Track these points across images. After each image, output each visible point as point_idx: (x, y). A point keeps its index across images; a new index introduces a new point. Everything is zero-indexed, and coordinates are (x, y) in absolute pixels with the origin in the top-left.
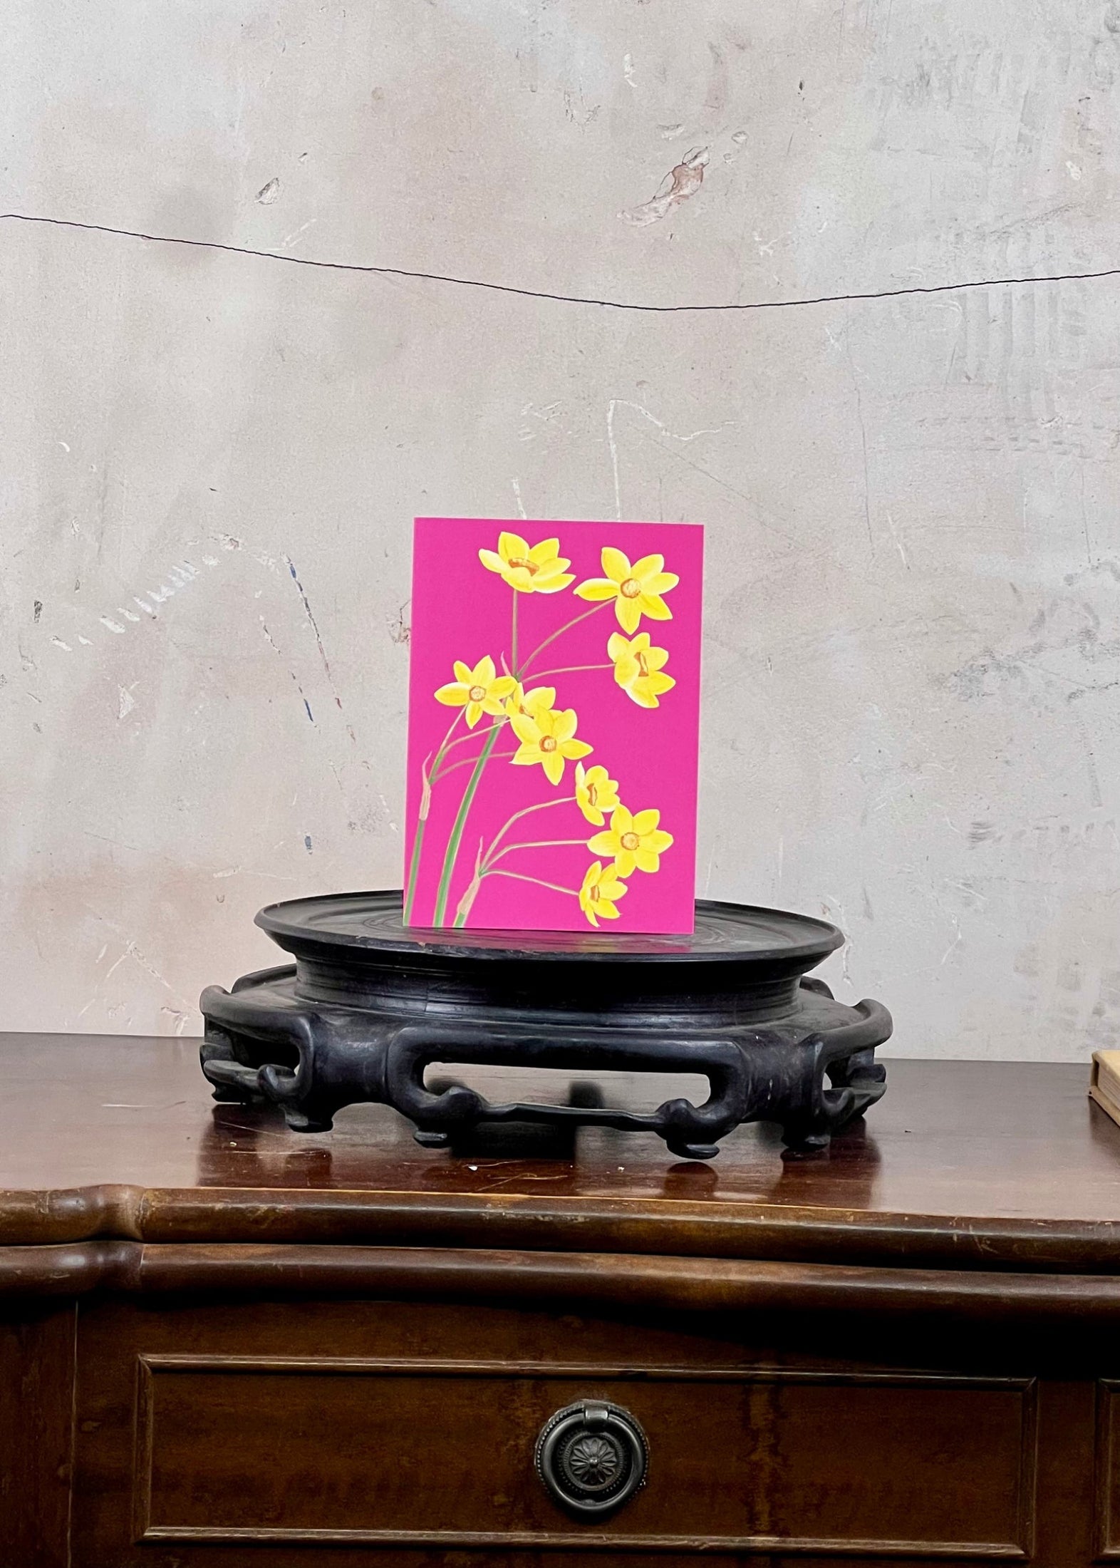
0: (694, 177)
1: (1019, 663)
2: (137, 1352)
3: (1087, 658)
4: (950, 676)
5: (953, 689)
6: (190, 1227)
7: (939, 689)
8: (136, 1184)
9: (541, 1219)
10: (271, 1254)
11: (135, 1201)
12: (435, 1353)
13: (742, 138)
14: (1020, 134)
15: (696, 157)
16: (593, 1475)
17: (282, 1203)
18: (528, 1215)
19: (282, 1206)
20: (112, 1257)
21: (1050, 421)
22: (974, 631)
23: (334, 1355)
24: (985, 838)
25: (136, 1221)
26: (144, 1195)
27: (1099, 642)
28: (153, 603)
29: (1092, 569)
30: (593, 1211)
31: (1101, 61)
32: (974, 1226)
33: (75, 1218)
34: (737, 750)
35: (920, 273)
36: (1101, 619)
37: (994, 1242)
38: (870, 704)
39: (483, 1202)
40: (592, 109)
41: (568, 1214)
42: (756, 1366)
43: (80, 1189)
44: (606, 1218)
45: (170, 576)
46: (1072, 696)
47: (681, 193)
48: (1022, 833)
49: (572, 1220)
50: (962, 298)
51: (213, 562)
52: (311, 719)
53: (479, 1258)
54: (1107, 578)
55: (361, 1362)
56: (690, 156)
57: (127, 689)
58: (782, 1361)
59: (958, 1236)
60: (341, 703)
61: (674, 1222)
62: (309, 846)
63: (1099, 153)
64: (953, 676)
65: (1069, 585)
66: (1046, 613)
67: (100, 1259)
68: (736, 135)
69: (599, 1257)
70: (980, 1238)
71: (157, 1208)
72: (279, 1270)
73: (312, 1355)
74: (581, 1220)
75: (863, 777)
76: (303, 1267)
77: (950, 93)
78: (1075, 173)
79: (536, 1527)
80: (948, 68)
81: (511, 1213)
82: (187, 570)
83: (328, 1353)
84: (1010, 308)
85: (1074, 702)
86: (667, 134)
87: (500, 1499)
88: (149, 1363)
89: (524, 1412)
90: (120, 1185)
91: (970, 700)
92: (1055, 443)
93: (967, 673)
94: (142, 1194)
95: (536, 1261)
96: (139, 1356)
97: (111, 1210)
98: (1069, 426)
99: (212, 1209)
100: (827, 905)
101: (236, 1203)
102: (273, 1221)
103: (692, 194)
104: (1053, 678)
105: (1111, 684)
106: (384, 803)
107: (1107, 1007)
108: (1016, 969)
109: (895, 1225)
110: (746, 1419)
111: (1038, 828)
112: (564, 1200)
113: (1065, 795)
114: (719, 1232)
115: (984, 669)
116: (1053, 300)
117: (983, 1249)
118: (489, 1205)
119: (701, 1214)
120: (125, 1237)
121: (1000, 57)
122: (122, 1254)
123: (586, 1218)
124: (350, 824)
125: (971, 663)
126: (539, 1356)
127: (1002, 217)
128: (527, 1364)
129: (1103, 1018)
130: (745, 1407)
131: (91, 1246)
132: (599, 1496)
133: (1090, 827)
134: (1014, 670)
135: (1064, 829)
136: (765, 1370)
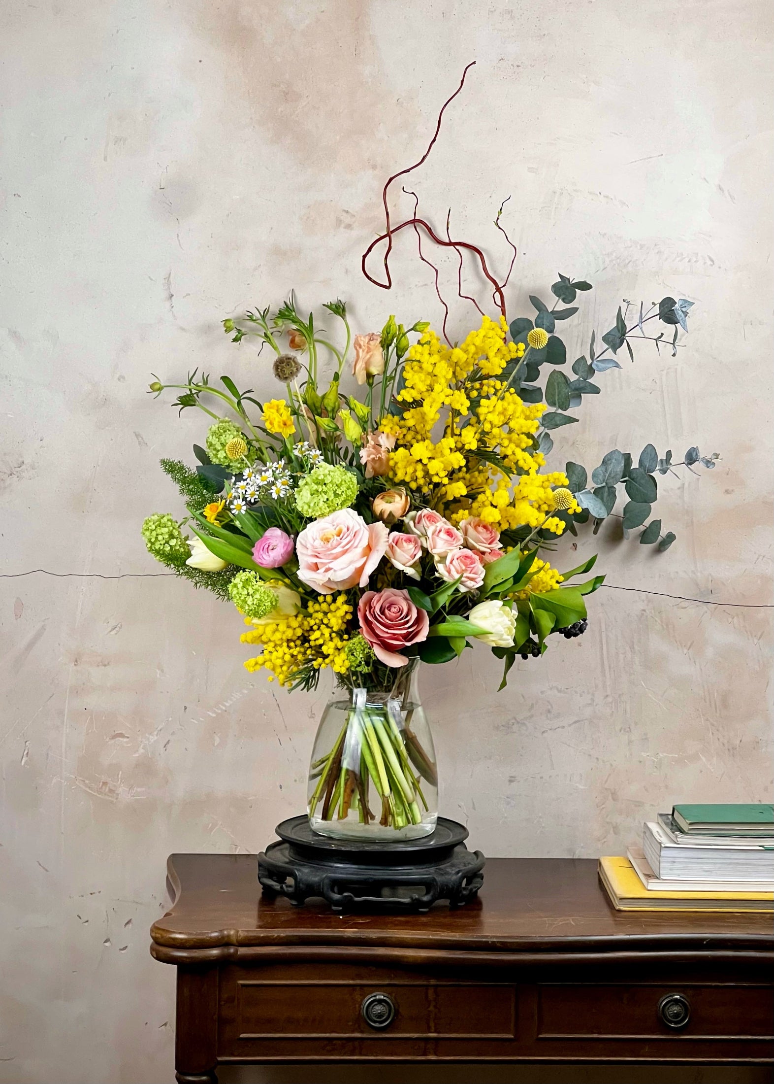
1: (525, 722)
2: (237, 980)
3: (548, 719)
4: (501, 727)
5: (502, 730)
6: (253, 942)
7: (497, 731)
9: (362, 937)
10: (278, 949)
11: (236, 934)
16: (380, 1016)
17: (282, 934)
18: (357, 936)
20: (229, 951)
22: (509, 710)
24: (514, 781)
25: (236, 940)
26: (239, 933)
27: (553, 714)
28: (225, 706)
29: (550, 689)
30: (378, 934)
36: (553, 706)
37: (502, 943)
41: (371, 935)
42: (430, 981)
44: (382, 936)
45: (231, 697)
46: (543, 732)
48: (527, 779)
49: (372, 937)
51: (246, 692)
52: (281, 745)
53: (343, 949)
54: (555, 692)
55: (305, 982)
57: (217, 736)
58: (438, 979)
59: (492, 941)
60: (291, 739)
61: (403, 938)
62: (281, 788)
65: (542, 694)
66: (534, 704)
67: (225, 952)
69: (380, 948)
70: (498, 942)
71: (243, 936)
75: (471, 762)
76: (290, 953)
79: (362, 1032)
81: (352, 935)
87: (350, 1023)
88: (241, 984)
89: (358, 997)
90: (231, 929)
91: (508, 735)
95: (362, 950)
96: (238, 982)
97: (228, 937)
99: (261, 937)
101: (268, 934)
102: (279, 940)
104: (537, 726)
105: (557, 728)
110: (427, 997)
111: (532, 778)
113: (542, 766)
114: (417, 940)
115: (513, 724)
117: (498, 946)
118: (345, 933)
120: (233, 945)
122: (232, 950)
123: (376, 936)
124: (295, 780)
125: (508, 722)
126: (362, 979)
128: (358, 982)
130: (427, 993)
131: (222, 948)
132: (381, 1022)
133: (550, 777)
134: (524, 724)
135: (541, 778)
136: (433, 982)
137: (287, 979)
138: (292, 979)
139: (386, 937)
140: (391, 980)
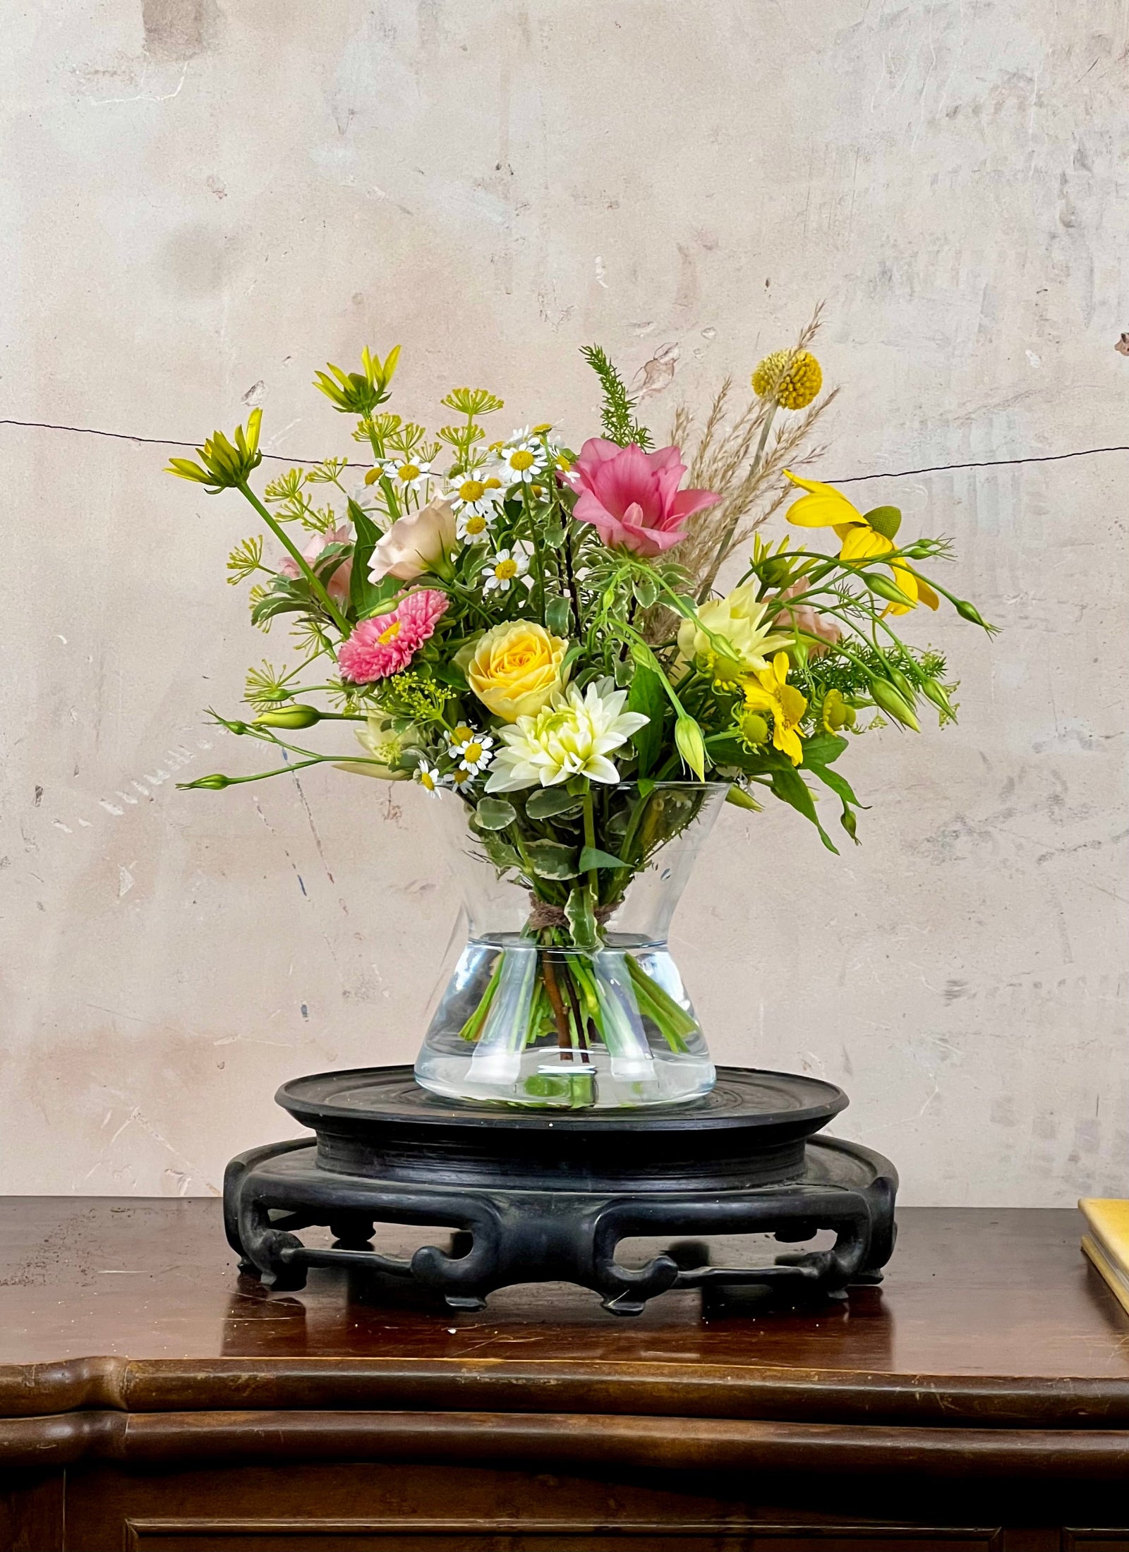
0: (665, 371)
1: (990, 829)
2: (125, 1517)
3: (1055, 821)
4: (922, 843)
5: (926, 854)
6: (174, 1397)
7: (913, 854)
8: (120, 1355)
9: (515, 1382)
10: (252, 1421)
11: (119, 1372)
12: (414, 1512)
13: (711, 334)
14: (980, 325)
15: (667, 352)
17: (263, 1371)
18: (504, 1379)
19: (263, 1374)
20: (98, 1426)
21: (1014, 597)
22: (946, 798)
23: (316, 1517)
24: (959, 996)
25: (121, 1393)
26: (128, 1367)
27: (1068, 806)
28: (150, 786)
29: (1059, 737)
30: (564, 1373)
31: (1058, 255)
32: (935, 1384)
33: (61, 1389)
34: (717, 916)
35: (886, 459)
36: (1069, 785)
37: (956, 1399)
38: (846, 870)
39: (459, 1366)
40: (565, 309)
41: (542, 1377)
42: (727, 1520)
43: (66, 1362)
44: (579, 1381)
45: (166, 761)
46: (1042, 858)
47: (654, 387)
48: (996, 989)
49: (545, 1383)
50: (928, 482)
51: (207, 747)
52: (305, 894)
53: (456, 1421)
54: (1074, 745)
55: (343, 1522)
56: (661, 352)
57: (127, 869)
58: (753, 1515)
59: (920, 1394)
60: (334, 879)
62: (305, 1014)
63: (1057, 342)
64: (926, 842)
65: (1037, 753)
66: (1016, 779)
67: (86, 1428)
68: (705, 331)
69: (571, 1419)
70: (942, 1396)
71: (141, 1380)
72: (260, 1436)
73: (294, 1516)
74: (553, 1382)
75: (840, 940)
76: (284, 1432)
77: (912, 288)
78: (1034, 360)
80: (910, 264)
81: (486, 1377)
82: (182, 754)
83: (310, 1514)
84: (975, 490)
85: (1044, 864)
86: (638, 331)
88: (136, 1528)
90: (105, 1357)
91: (943, 864)
92: (1021, 618)
93: (939, 839)
94: (126, 1365)
95: (511, 1422)
96: (126, 1520)
97: (97, 1381)
98: (1034, 601)
99: (195, 1379)
100: (808, 1061)
101: (218, 1372)
102: (254, 1389)
103: (664, 388)
104: (1023, 841)
105: (1080, 847)
106: (377, 972)
107: (1082, 1154)
108: (993, 1119)
109: (858, 1384)
111: (1011, 985)
112: (537, 1364)
113: (1037, 953)
114: (688, 1393)
115: (956, 835)
116: (1015, 482)
117: (946, 1406)
118: (464, 1370)
119: (671, 1375)
120: (108, 1406)
121: (959, 253)
122: (108, 1423)
123: (557, 1380)
124: (345, 993)
125: (942, 829)
126: (516, 1515)
127: (964, 404)
128: (504, 1522)
129: (1079, 1164)
131: (77, 1416)
133: (1062, 983)
134: (985, 835)
135: (1036, 985)
136: (737, 1524)
137: (281, 1514)
138: (296, 1513)
139: (592, 1383)
140: (607, 1516)
